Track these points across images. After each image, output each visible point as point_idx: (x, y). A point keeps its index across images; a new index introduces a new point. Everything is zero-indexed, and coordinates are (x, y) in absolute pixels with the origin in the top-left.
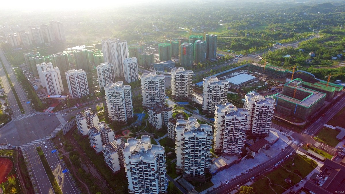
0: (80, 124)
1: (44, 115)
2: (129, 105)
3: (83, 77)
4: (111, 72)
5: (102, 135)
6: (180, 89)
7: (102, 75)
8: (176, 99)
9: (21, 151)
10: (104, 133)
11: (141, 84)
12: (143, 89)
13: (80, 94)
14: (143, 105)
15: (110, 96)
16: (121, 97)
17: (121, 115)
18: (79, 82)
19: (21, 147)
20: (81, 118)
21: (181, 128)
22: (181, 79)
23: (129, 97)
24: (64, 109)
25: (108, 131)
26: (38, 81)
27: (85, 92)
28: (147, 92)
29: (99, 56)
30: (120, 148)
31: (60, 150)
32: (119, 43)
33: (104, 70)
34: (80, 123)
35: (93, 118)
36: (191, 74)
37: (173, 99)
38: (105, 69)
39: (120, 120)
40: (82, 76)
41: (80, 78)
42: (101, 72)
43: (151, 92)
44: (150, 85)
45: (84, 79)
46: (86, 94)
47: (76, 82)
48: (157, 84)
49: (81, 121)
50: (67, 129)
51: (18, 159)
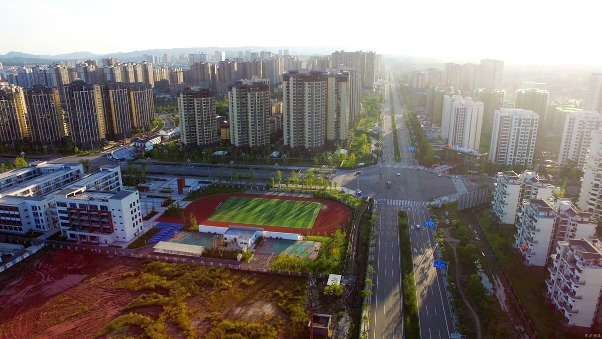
0: (504, 192)
1: (431, 172)
3: (530, 125)
5: (558, 223)
7: (575, 134)
9: (372, 207)
10: (566, 222)
13: (511, 159)
18: (518, 133)
19: (375, 200)
24: (470, 174)
25: (580, 219)
26: (436, 130)
27: (525, 158)
29: (569, 111)
34: (506, 189)
35: (540, 190)
40: (530, 121)
41: (523, 126)
45: (531, 130)
46: (523, 164)
49: (509, 186)
50: (467, 203)
51: (363, 215)
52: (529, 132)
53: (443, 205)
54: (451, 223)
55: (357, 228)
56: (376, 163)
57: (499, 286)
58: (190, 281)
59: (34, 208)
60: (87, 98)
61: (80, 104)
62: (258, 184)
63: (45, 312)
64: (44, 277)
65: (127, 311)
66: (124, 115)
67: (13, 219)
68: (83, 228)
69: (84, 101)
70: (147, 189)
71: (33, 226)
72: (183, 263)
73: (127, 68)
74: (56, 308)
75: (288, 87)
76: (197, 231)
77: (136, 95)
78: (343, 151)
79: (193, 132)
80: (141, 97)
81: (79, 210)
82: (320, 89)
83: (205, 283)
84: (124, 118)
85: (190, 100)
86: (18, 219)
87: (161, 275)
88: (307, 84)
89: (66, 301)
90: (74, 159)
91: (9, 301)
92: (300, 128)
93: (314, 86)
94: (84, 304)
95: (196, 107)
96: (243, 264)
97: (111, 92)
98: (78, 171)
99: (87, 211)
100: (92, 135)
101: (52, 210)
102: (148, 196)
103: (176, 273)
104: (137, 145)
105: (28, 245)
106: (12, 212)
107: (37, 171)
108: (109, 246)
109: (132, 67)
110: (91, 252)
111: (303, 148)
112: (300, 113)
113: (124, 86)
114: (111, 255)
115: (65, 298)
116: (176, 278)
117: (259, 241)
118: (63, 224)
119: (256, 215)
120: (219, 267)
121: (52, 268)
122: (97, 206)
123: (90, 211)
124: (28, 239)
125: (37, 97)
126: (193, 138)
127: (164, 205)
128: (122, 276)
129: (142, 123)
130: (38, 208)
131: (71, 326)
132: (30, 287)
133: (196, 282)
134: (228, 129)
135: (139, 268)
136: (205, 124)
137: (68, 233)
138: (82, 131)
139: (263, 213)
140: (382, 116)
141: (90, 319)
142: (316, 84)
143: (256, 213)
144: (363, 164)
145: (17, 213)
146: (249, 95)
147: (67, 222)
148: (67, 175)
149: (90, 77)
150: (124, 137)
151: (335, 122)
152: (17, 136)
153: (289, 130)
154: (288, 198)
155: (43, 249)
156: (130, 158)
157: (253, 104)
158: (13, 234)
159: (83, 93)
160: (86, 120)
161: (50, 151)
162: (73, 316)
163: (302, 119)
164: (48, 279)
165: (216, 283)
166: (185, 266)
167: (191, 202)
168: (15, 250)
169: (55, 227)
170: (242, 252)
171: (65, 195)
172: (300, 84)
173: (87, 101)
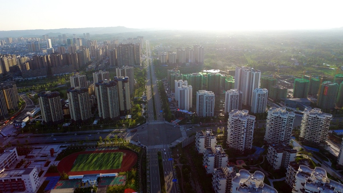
0: (199, 142)
1: (171, 125)
2: (250, 136)
3: (211, 99)
4: (239, 99)
5: (216, 158)
6: (311, 132)
7: (229, 101)
8: (304, 141)
9: (146, 150)
10: (218, 157)
11: (267, 117)
12: (268, 123)
13: (205, 114)
14: (264, 139)
15: (233, 122)
16: (244, 126)
17: (239, 143)
18: (207, 102)
19: (147, 147)
20: (201, 137)
21: (303, 176)
22: (314, 122)
23: (252, 128)
24: (188, 124)
25: (223, 155)
26: (173, 95)
27: (211, 113)
28: (272, 127)
29: (230, 81)
30: (230, 176)
31: (176, 160)
32: (252, 72)
33: (232, 95)
34: (199, 140)
35: (212, 139)
36: (329, 118)
37: (300, 141)
38: (234, 95)
39: (237, 149)
40: (211, 97)
41: (208, 100)
42: (229, 98)
43: (276, 128)
44: (277, 121)
45: (212, 101)
46: (210, 115)
47: (204, 102)
48: (284, 120)
49: (200, 139)
50: (186, 143)
51: (142, 157)
52: (211, 102)
53: (176, 146)
54: (180, 156)
55: (141, 165)
56: (145, 122)
57: (197, 185)
62: (91, 144)
70: (33, 157)
75: (99, 89)
76: (68, 179)
77: (8, 92)
78: (129, 116)
79: (49, 115)
82: (115, 90)
85: (46, 99)
88: (108, 89)
92: (107, 109)
93: (112, 89)
95: (50, 103)
102: (35, 161)
104: (16, 125)
111: (109, 118)
112: (106, 102)
117: (99, 179)
122: (15, 179)
123: (11, 182)
126: (50, 118)
127: (46, 165)
134: (68, 110)
139: (97, 163)
140: (146, 87)
142: (113, 88)
143: (94, 163)
144: (139, 124)
146: (79, 95)
150: (4, 118)
151: (124, 102)
153: (101, 110)
154: (107, 151)
156: (14, 134)
157: (82, 99)
163: (107, 104)
167: (59, 161)
170: (92, 188)
172: (104, 88)
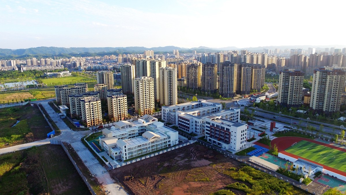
58: (266, 184)
59: (196, 122)
60: (230, 70)
61: (226, 73)
62: (325, 136)
63: (190, 174)
64: (193, 156)
65: (227, 188)
66: (247, 81)
67: (187, 125)
68: (216, 138)
69: (228, 72)
70: (252, 124)
71: (194, 130)
72: (264, 172)
73: (253, 56)
74: (195, 173)
76: (276, 156)
77: (256, 71)
79: (285, 96)
80: (258, 72)
81: (216, 128)
83: (275, 189)
84: (247, 83)
85: (287, 77)
86: (188, 126)
87: (250, 175)
89: (200, 172)
90: (218, 101)
91: (177, 163)
94: (208, 176)
95: (290, 81)
96: (303, 185)
97: (242, 68)
98: (219, 108)
99: (219, 129)
100: (229, 90)
101: (203, 125)
102: (252, 129)
103: (259, 176)
104: (251, 99)
105: (190, 139)
106: (187, 122)
107: (200, 104)
108: (226, 150)
109: (256, 55)
110: (217, 151)
113: (250, 66)
114: (226, 156)
115: (200, 170)
116: (258, 179)
117: (318, 174)
118: (207, 133)
119: (320, 156)
120: (286, 182)
121: (197, 153)
122: (224, 128)
123: (220, 129)
124: (190, 136)
125: (208, 68)
126: (285, 99)
127: (260, 136)
128: (229, 168)
129: (256, 87)
130: (197, 122)
131: (199, 185)
132: (187, 159)
133: (269, 186)
134: (309, 98)
135: (239, 167)
136: (295, 92)
137: (208, 138)
138: (224, 87)
139: (325, 156)
141: (208, 185)
145: (188, 123)
146: (328, 77)
147: (209, 132)
148: (214, 109)
149: (233, 59)
150: (245, 93)
152: (196, 86)
155: (195, 143)
156: (246, 105)
158: (185, 132)
159: (228, 68)
160: (228, 82)
161: (208, 95)
162: (201, 181)
164: (195, 159)
165: (282, 191)
166: (265, 174)
167: (277, 138)
168: (184, 140)
169: (203, 133)
170: (304, 177)
171: (211, 118)
173: (230, 72)
